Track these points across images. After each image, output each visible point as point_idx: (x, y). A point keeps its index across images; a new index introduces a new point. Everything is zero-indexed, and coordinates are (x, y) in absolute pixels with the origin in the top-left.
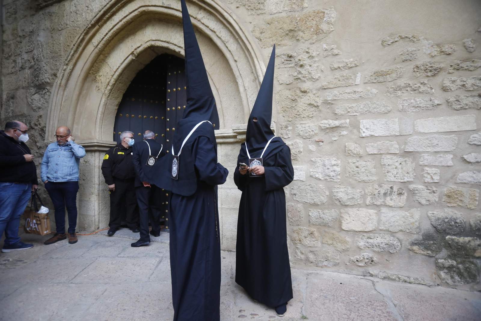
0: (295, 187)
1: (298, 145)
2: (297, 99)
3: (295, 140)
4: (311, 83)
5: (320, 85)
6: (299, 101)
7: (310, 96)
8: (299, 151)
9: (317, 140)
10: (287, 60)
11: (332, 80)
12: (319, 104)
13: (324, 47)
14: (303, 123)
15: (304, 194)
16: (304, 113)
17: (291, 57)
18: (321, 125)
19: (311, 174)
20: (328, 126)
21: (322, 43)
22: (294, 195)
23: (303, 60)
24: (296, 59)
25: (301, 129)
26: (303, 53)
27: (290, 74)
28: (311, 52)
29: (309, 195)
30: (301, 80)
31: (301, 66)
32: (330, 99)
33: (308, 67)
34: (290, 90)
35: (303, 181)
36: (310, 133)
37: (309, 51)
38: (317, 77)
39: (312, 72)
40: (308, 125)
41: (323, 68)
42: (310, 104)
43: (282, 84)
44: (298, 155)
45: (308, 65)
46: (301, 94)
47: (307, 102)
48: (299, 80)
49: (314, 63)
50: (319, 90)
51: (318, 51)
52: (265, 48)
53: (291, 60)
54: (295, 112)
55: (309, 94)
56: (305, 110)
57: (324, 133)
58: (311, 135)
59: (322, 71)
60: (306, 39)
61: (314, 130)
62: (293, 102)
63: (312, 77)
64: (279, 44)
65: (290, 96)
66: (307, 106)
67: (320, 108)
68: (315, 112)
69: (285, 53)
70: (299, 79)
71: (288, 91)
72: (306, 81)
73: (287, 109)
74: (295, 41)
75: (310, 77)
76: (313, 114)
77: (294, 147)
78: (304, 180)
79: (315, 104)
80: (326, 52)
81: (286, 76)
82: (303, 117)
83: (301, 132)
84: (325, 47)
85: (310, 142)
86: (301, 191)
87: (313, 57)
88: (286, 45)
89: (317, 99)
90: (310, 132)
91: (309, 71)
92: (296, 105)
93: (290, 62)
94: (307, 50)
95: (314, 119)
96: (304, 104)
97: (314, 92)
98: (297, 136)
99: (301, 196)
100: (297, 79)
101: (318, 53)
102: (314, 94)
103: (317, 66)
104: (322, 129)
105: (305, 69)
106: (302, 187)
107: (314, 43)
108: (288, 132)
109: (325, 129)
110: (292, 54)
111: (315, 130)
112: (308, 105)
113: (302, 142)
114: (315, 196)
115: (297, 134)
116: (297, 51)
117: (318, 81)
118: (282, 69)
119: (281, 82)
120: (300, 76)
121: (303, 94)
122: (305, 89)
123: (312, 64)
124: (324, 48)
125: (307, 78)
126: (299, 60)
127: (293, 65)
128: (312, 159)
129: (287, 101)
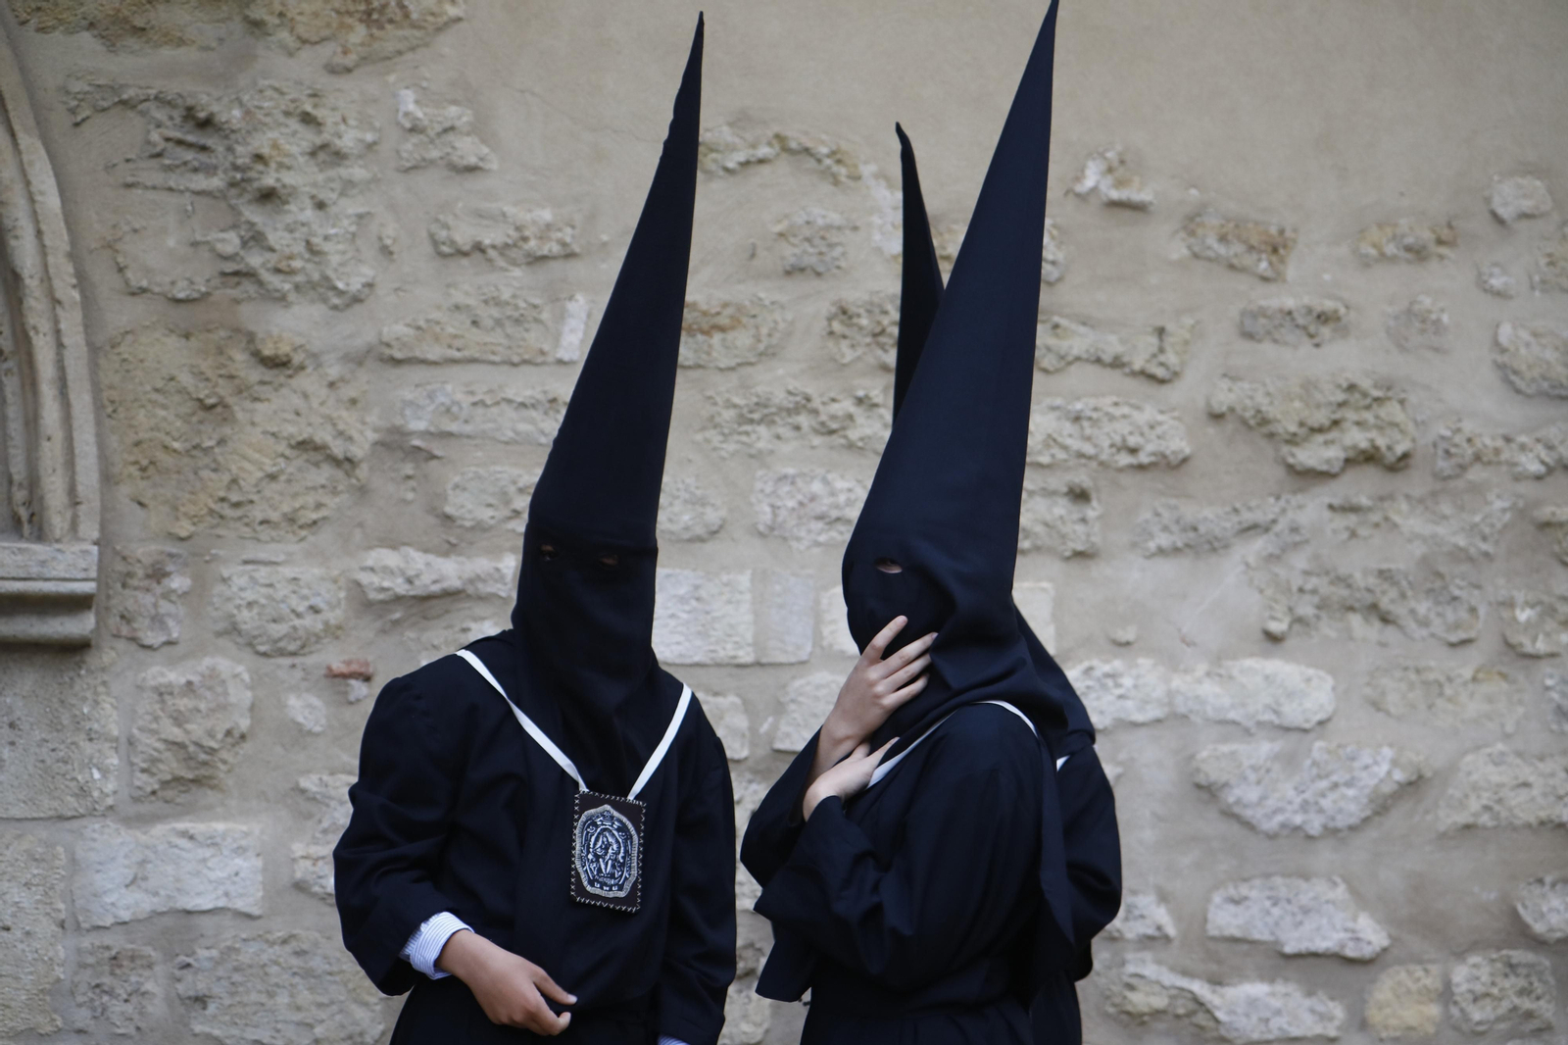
0: (202, 953)
1: (226, 694)
2: (230, 400)
3: (207, 661)
4: (318, 311)
5: (367, 337)
6: (240, 415)
7: (305, 396)
8: (229, 733)
9: (338, 666)
10: (180, 142)
11: (435, 315)
12: (358, 451)
13: (403, 109)
14: (262, 556)
15: (254, 997)
16: (267, 493)
17: (206, 124)
18: (365, 578)
19: (299, 875)
20: (400, 587)
21: (392, 78)
22: (198, 1006)
23: (281, 166)
24: (239, 149)
25: (249, 596)
26: (282, 119)
27: (199, 238)
28: (329, 121)
29: (283, 999)
30: (260, 283)
31: (268, 196)
32: (420, 425)
33: (309, 214)
34: (187, 336)
35: (249, 916)
36: (297, 622)
37: (319, 113)
38: (355, 285)
39: (327, 247)
40: (288, 572)
41: (390, 231)
42: (304, 445)
43: (143, 290)
44: (224, 755)
45: (308, 203)
46: (254, 374)
47: (291, 429)
48: (249, 287)
49: (343, 194)
50: (360, 363)
51: (373, 129)
52: (41, 30)
53: (204, 148)
54: (218, 483)
55: (303, 381)
56: (272, 477)
57: (378, 624)
58: (301, 633)
59: (386, 252)
60: (305, 36)
61: (322, 605)
62: (201, 414)
63: (327, 278)
64: (139, 22)
65: (186, 379)
66: (288, 452)
67: (363, 472)
68: (335, 492)
69: (173, 88)
70: (250, 275)
71: (173, 342)
72: (292, 297)
73: (160, 455)
74: (237, 26)
75: (316, 276)
76: (319, 506)
77: (203, 706)
78: (256, 911)
79: (338, 448)
80: (415, 139)
81: (171, 242)
82: (260, 517)
83: (245, 614)
84: (411, 107)
85: (298, 674)
86: (237, 977)
87: (339, 156)
88: (181, 42)
89: (348, 419)
90: (299, 615)
91: (315, 240)
92: (221, 442)
93: (203, 157)
94: (308, 108)
95: (325, 537)
96: (272, 440)
97: (334, 371)
98: (219, 634)
99: (239, 1010)
100: (236, 273)
101: (369, 137)
102: (332, 385)
103: (360, 216)
104: (368, 605)
105: (289, 219)
106: (248, 954)
107: (348, 70)
108: (165, 607)
109: (383, 602)
110: (215, 108)
111: (328, 603)
112: (292, 447)
113: (246, 677)
114: (320, 1005)
115: (221, 626)
116: (246, 98)
117: (357, 307)
118: (151, 195)
119: (137, 279)
120: (255, 260)
121: (268, 375)
122: (284, 349)
123: (334, 196)
124: (407, 114)
125: (299, 278)
126: (259, 158)
127: (216, 182)
128: (304, 783)
129: (164, 407)
